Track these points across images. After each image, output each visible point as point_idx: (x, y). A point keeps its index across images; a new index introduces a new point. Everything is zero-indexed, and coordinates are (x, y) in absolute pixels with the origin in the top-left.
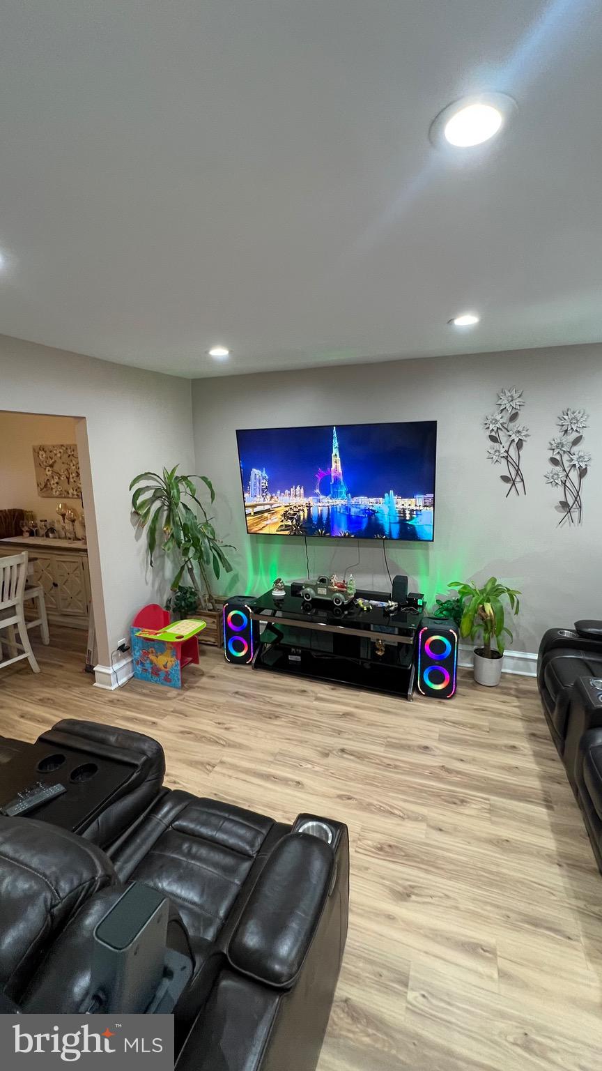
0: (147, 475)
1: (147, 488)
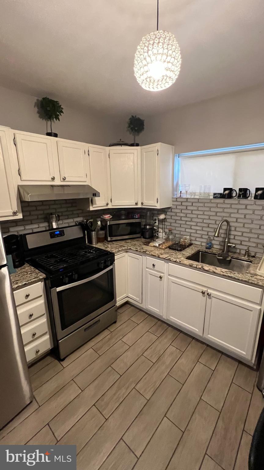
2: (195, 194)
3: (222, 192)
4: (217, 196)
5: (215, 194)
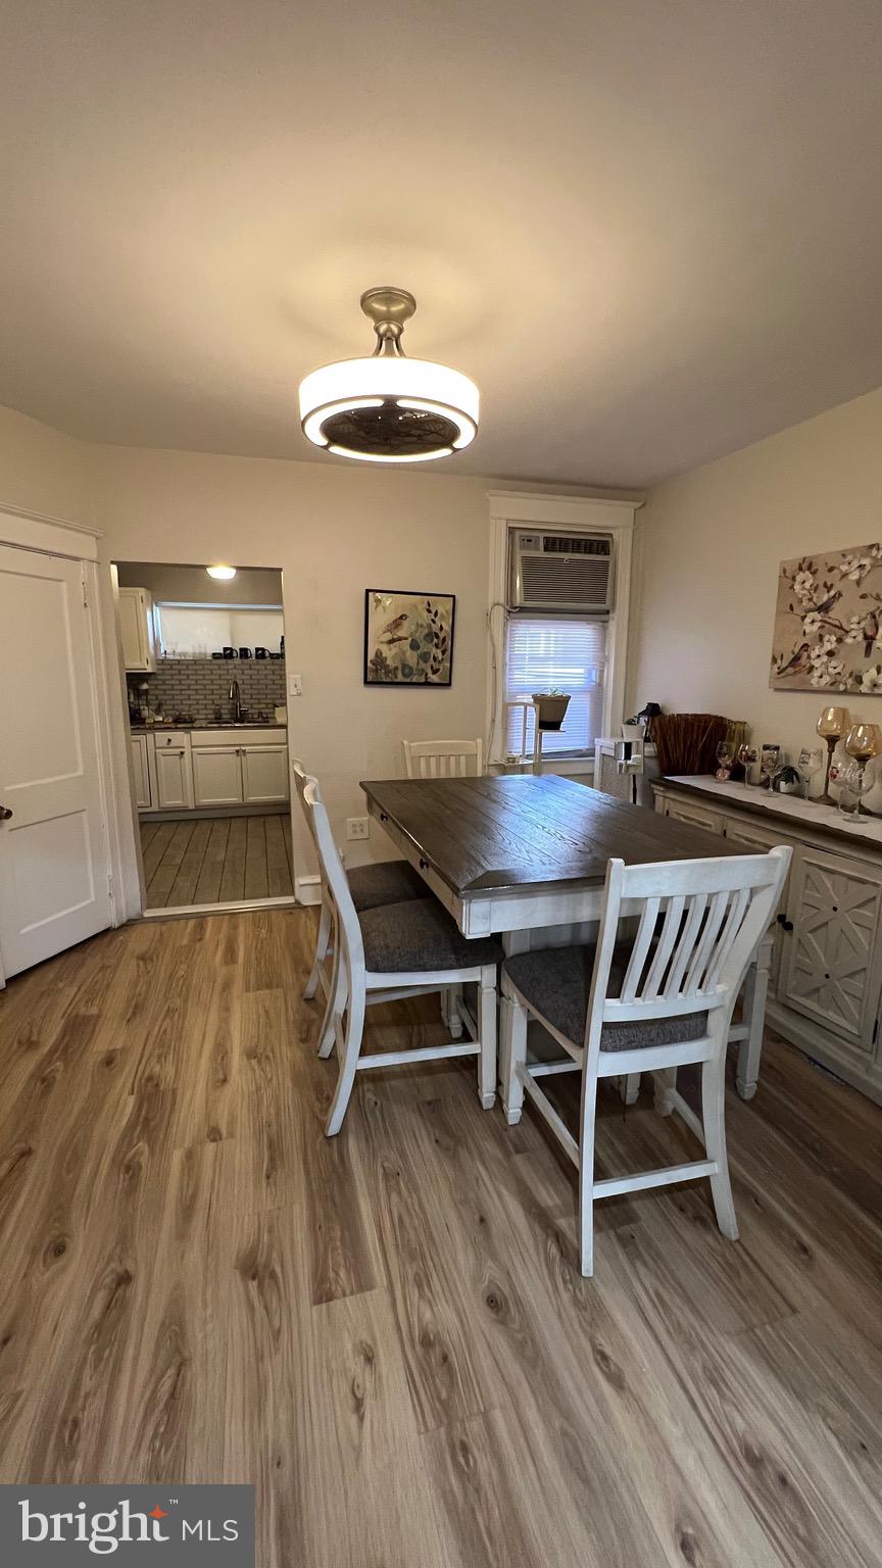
2: (185, 654)
3: (222, 652)
4: (215, 656)
5: (214, 654)
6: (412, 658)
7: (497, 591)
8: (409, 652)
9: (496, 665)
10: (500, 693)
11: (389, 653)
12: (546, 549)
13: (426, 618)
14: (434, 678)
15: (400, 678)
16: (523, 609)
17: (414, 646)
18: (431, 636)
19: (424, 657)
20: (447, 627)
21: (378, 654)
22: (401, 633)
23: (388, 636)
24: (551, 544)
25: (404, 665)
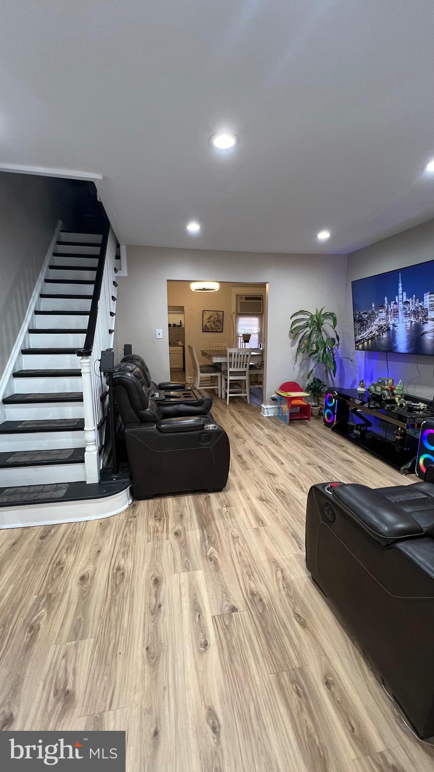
0: (301, 312)
1: (303, 319)
6: (213, 326)
7: (234, 309)
8: (213, 325)
9: (234, 327)
10: (235, 334)
11: (207, 324)
12: (246, 300)
13: (217, 316)
14: (219, 330)
15: (211, 330)
16: (240, 314)
17: (214, 323)
18: (218, 320)
19: (216, 325)
20: (221, 318)
21: (206, 325)
22: (210, 320)
23: (208, 321)
24: (247, 299)
25: (212, 328)
